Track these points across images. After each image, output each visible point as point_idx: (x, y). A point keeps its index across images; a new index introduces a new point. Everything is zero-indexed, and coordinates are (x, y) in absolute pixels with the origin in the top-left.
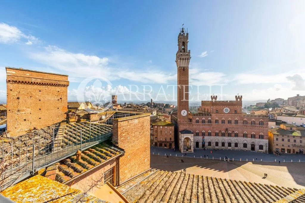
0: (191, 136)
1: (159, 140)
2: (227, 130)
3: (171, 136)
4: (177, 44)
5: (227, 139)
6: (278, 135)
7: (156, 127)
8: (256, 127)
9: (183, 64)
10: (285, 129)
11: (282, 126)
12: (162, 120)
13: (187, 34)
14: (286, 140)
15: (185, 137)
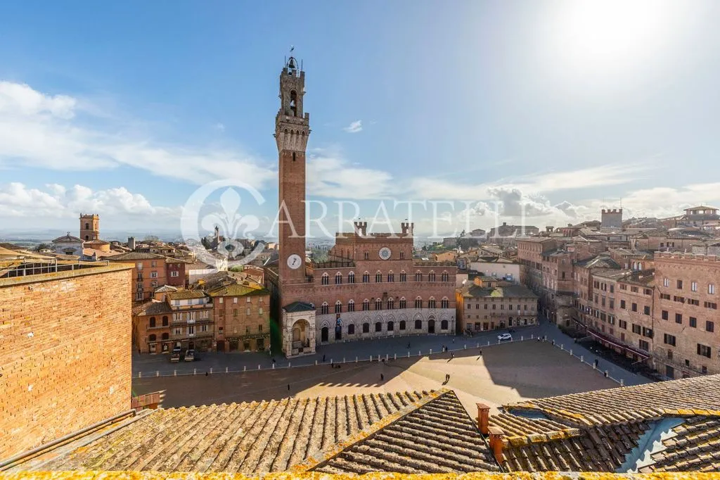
0: (309, 316)
1: (229, 333)
2: (385, 294)
3: (260, 322)
4: (278, 93)
5: (385, 315)
6: (470, 298)
7: (221, 300)
8: (437, 286)
9: (292, 145)
10: (481, 286)
11: (477, 282)
12: (240, 283)
13: (303, 74)
14: (482, 306)
15: (296, 319)
